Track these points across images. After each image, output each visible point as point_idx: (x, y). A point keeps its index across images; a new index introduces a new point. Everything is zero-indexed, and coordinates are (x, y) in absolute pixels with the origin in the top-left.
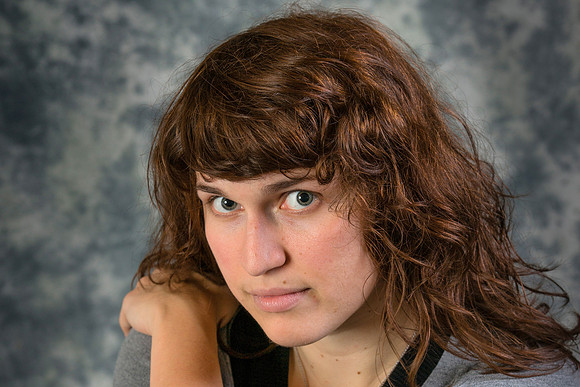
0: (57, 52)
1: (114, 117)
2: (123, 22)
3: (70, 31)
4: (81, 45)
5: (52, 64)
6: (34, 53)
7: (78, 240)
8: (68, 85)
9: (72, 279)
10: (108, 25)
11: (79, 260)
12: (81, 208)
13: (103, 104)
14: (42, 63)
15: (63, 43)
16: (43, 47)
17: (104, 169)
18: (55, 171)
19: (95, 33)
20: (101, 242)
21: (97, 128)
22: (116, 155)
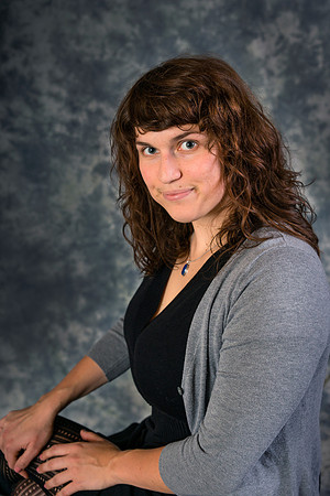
0: (59, 129)
1: (90, 169)
2: (99, 112)
3: (67, 116)
4: (73, 125)
5: (56, 135)
6: (45, 128)
7: (65, 241)
8: (64, 148)
9: (61, 264)
10: (90, 113)
11: (66, 252)
12: (68, 222)
13: (84, 161)
14: (50, 134)
15: (62, 123)
16: (51, 125)
17: (83, 199)
18: (54, 199)
19: (82, 118)
20: (79, 242)
21: (80, 174)
22: (90, 191)
